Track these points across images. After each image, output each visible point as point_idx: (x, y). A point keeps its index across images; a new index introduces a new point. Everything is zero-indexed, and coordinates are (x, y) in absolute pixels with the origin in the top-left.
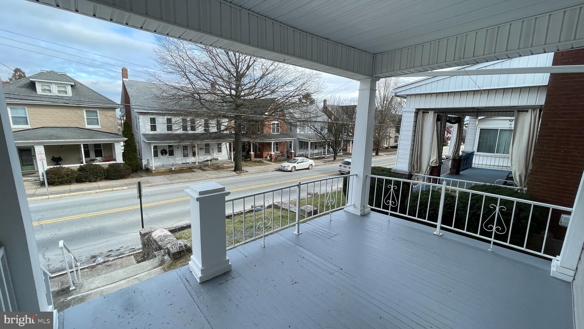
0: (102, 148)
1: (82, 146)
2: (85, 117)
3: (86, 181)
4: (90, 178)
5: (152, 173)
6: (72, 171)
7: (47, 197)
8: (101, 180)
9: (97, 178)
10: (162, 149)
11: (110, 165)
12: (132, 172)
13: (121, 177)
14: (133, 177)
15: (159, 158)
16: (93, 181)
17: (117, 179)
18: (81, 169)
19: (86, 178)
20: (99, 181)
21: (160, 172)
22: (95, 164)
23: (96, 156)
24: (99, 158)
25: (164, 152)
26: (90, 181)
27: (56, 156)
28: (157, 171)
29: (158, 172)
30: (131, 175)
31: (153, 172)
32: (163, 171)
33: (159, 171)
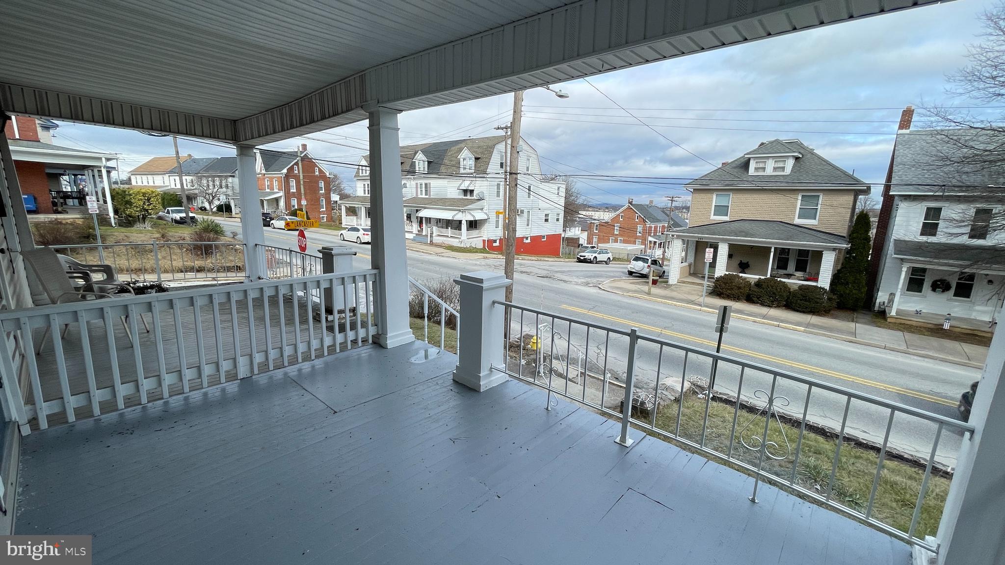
0: (809, 258)
1: (773, 250)
2: (799, 206)
3: (757, 303)
4: (763, 300)
5: (886, 320)
6: (747, 283)
7: (700, 307)
8: (778, 306)
9: (772, 302)
10: (938, 278)
11: (801, 287)
12: (836, 308)
13: (811, 310)
14: (835, 318)
15: (923, 295)
16: (766, 306)
17: (804, 312)
18: (759, 284)
19: (758, 298)
20: (775, 307)
21: (907, 325)
22: (780, 281)
23: (797, 270)
24: (799, 274)
25: (940, 286)
26: (763, 304)
27: (744, 261)
28: (899, 321)
29: (901, 324)
30: (832, 312)
31: (889, 320)
32: (914, 324)
33: (903, 322)
